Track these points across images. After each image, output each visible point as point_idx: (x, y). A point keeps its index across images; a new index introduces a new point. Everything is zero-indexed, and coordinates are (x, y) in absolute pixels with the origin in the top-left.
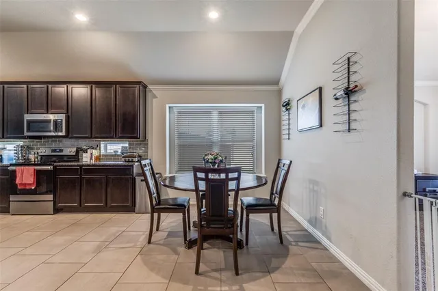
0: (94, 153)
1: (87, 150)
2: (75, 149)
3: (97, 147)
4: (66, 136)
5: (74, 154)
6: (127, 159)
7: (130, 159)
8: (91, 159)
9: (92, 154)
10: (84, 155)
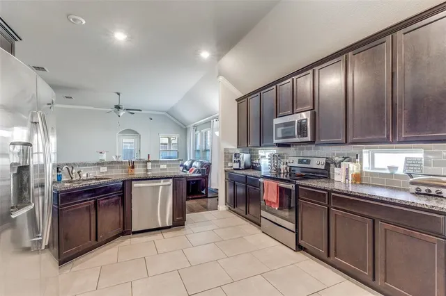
0: (351, 169)
1: (340, 163)
2: (324, 161)
3: (357, 158)
4: (312, 142)
5: (323, 167)
6: (423, 189)
7: (434, 190)
8: (347, 178)
9: (347, 170)
10: (337, 170)
